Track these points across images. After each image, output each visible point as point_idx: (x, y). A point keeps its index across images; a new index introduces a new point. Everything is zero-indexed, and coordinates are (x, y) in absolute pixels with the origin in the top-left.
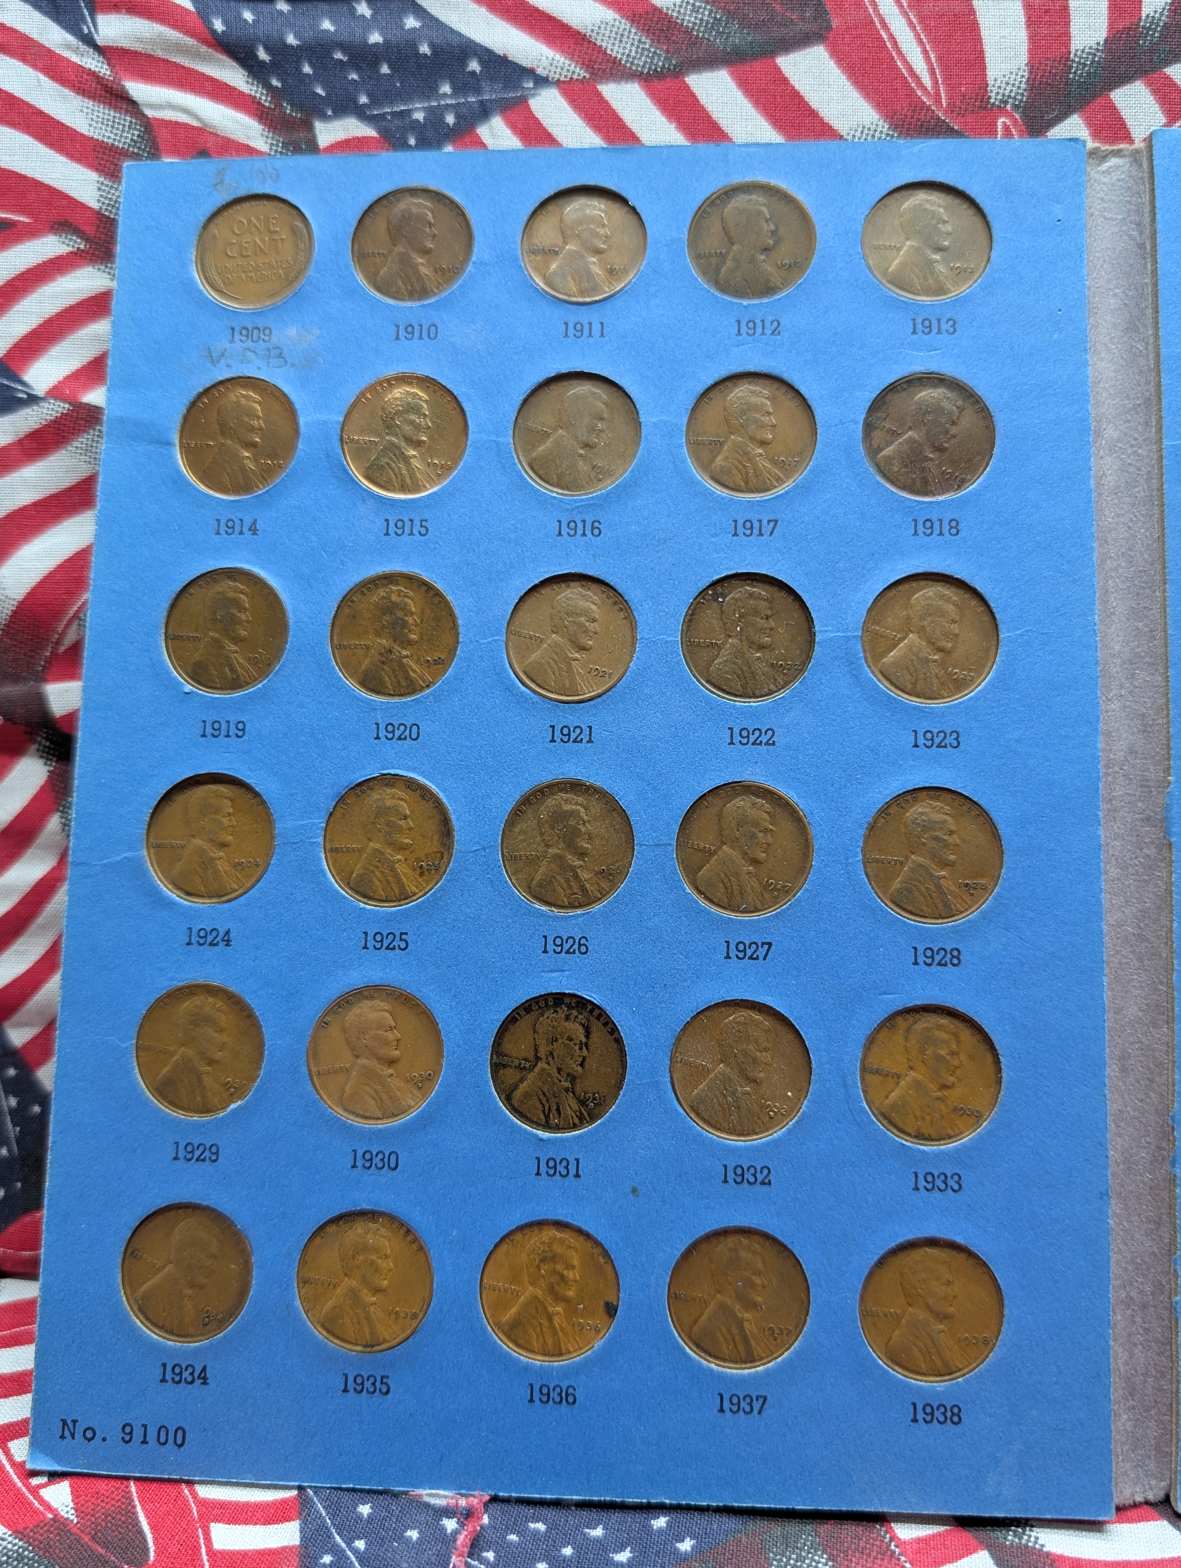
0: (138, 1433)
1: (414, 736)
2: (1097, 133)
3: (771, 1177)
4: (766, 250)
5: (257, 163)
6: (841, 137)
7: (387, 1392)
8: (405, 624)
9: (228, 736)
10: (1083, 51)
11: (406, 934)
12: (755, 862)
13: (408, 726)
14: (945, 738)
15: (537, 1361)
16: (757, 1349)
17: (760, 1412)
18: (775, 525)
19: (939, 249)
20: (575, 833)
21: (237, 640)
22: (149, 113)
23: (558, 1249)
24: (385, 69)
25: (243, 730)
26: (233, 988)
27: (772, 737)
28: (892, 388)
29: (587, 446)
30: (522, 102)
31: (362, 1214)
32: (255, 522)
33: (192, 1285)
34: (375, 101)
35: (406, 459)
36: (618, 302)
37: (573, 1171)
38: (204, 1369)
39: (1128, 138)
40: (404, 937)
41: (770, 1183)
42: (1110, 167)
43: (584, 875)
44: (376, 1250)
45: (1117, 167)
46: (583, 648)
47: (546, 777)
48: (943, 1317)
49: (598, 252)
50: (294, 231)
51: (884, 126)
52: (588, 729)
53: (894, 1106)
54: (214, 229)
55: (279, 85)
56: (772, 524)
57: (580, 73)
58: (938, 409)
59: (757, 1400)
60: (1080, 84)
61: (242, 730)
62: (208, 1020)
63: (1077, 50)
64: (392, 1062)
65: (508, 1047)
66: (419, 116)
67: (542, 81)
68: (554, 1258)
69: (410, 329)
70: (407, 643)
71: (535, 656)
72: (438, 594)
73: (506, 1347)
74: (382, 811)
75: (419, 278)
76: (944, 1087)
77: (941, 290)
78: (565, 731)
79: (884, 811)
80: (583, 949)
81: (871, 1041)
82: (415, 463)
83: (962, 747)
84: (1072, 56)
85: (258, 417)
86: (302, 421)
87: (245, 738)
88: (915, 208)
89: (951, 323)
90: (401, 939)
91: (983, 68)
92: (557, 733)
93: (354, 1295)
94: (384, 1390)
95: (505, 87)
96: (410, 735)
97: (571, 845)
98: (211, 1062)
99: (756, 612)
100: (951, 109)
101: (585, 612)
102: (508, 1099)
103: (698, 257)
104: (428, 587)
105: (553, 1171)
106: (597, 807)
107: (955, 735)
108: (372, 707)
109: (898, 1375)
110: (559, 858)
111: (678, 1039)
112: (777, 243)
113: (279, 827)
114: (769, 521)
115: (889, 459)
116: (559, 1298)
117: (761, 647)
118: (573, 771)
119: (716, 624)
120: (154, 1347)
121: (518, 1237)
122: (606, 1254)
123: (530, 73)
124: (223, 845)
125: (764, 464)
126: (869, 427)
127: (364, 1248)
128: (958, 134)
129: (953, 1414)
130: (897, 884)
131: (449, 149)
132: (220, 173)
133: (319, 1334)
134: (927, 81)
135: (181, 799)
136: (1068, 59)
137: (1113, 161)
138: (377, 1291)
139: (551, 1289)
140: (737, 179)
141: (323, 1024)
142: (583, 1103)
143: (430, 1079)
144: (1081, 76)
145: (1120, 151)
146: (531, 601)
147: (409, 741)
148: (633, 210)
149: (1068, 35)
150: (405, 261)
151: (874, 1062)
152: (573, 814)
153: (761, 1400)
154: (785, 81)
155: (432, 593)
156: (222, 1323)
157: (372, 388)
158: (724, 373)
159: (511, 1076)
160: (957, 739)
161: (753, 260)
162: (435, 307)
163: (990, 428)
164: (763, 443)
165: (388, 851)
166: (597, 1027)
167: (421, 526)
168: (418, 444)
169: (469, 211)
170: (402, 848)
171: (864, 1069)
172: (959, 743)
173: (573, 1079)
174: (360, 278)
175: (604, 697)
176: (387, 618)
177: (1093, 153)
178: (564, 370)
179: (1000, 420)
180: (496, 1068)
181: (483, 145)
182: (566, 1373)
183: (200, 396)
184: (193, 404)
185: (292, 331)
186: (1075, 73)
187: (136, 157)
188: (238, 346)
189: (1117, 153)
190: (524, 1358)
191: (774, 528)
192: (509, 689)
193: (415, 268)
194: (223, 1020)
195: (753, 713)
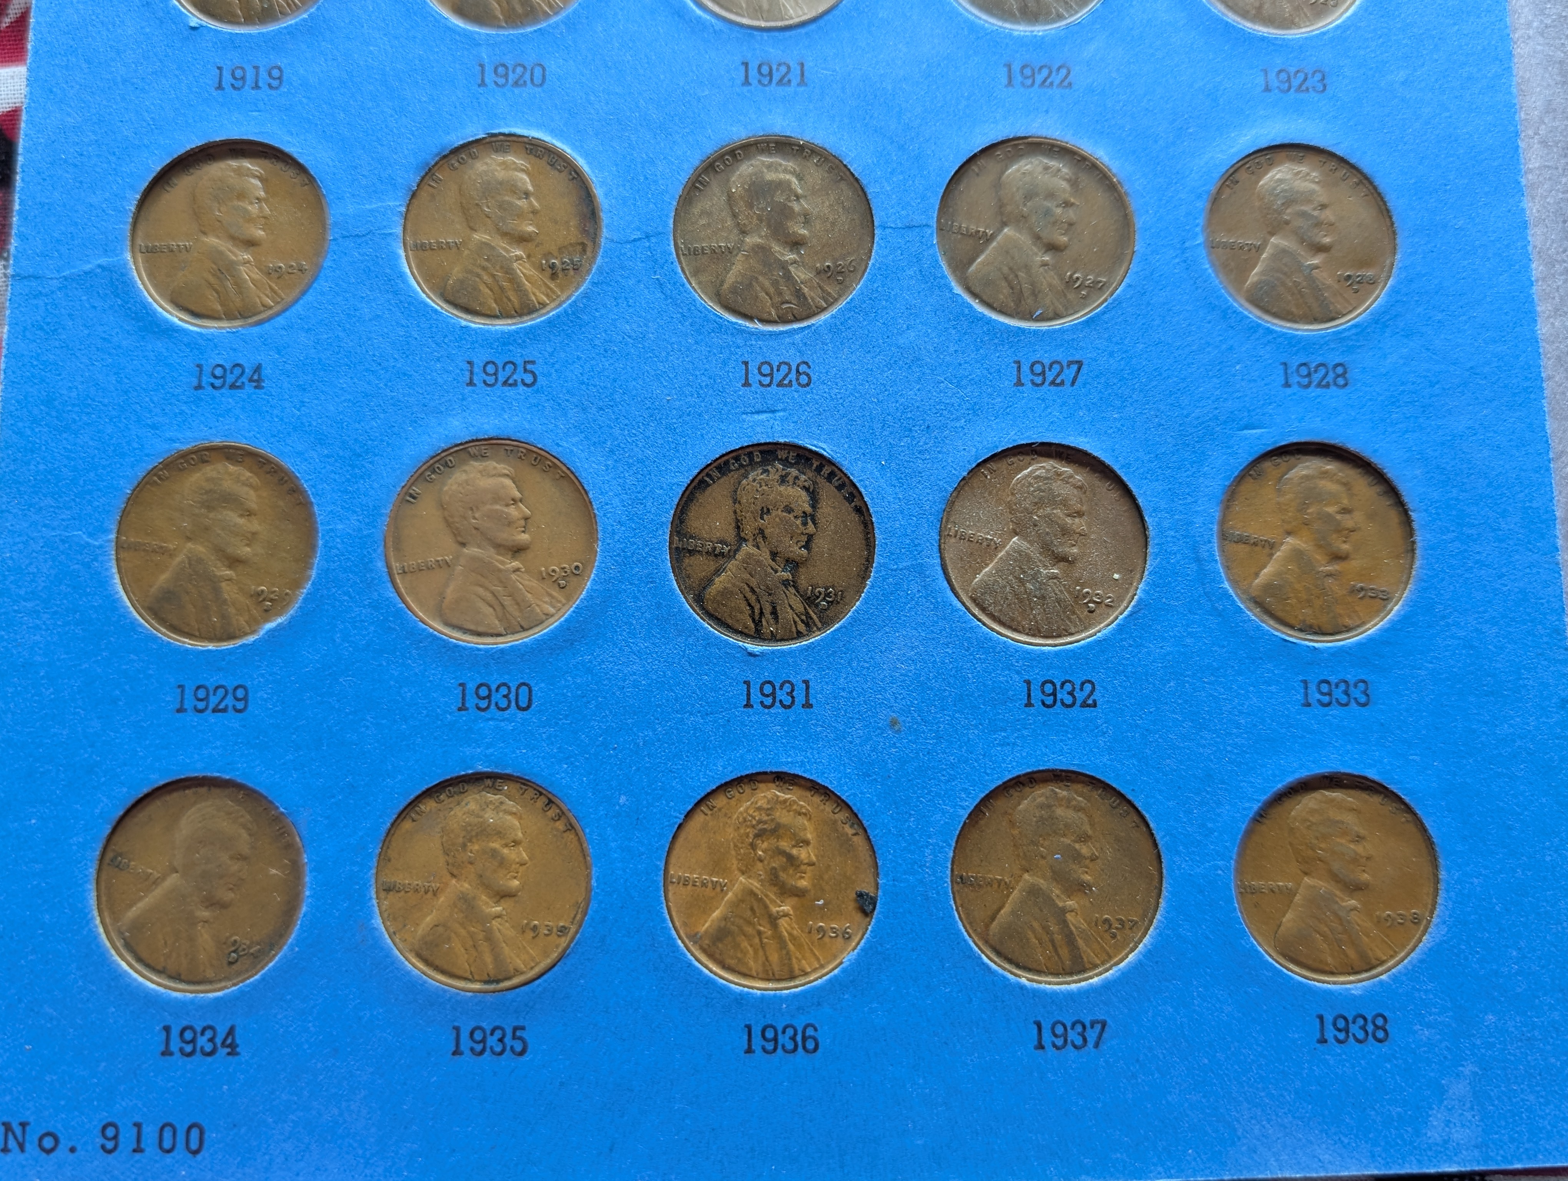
0: (127, 1136)
1: (537, 81)
3: (1097, 695)
7: (522, 1053)
9: (257, 87)
11: (533, 362)
12: (1052, 248)
13: (529, 68)
14: (1305, 79)
15: (757, 988)
16: (1088, 953)
17: (1097, 1045)
20: (785, 212)
23: (783, 817)
25: (280, 78)
26: (265, 449)
27: (1066, 77)
31: (476, 779)
33: (211, 903)
37: (800, 698)
38: (231, 1031)
40: (529, 367)
41: (1095, 705)
43: (800, 274)
44: (499, 833)
47: (739, 133)
48: (1355, 888)
52: (799, 68)
53: (1268, 588)
59: (1092, 1027)
61: (277, 78)
62: (230, 500)
64: (517, 550)
65: (695, 523)
68: (776, 831)
73: (710, 969)
74: (491, 189)
76: (1338, 557)
78: (765, 70)
79: (1231, 177)
80: (804, 379)
81: (1231, 494)
83: (1330, 91)
87: (284, 89)
90: (525, 371)
92: (753, 73)
93: (467, 903)
94: (518, 1047)
96: (532, 80)
97: (779, 231)
98: (234, 562)
102: (699, 600)
105: (771, 699)
106: (816, 174)
107: (1318, 76)
108: (472, 41)
109: (1296, 975)
110: (761, 251)
111: (951, 504)
113: (334, 213)
116: (786, 891)
118: (779, 125)
120: (150, 1000)
121: (720, 801)
122: (855, 818)
124: (250, 244)
127: (482, 832)
129: (1377, 1027)
130: (1255, 275)
133: (413, 967)
135: (184, 183)
138: (503, 895)
139: (774, 879)
141: (409, 497)
142: (810, 600)
143: (578, 573)
147: (530, 88)
151: (1238, 529)
152: (781, 185)
153: (1098, 1027)
156: (258, 958)
159: (699, 566)
160: (1322, 81)
165: (501, 245)
166: (827, 491)
170: (522, 239)
171: (1224, 536)
172: (1325, 85)
173: (794, 564)
175: (821, 22)
180: (679, 554)
182: (801, 1002)
190: (735, 984)
192: (679, 13)
194: (251, 498)
195: (1038, 44)
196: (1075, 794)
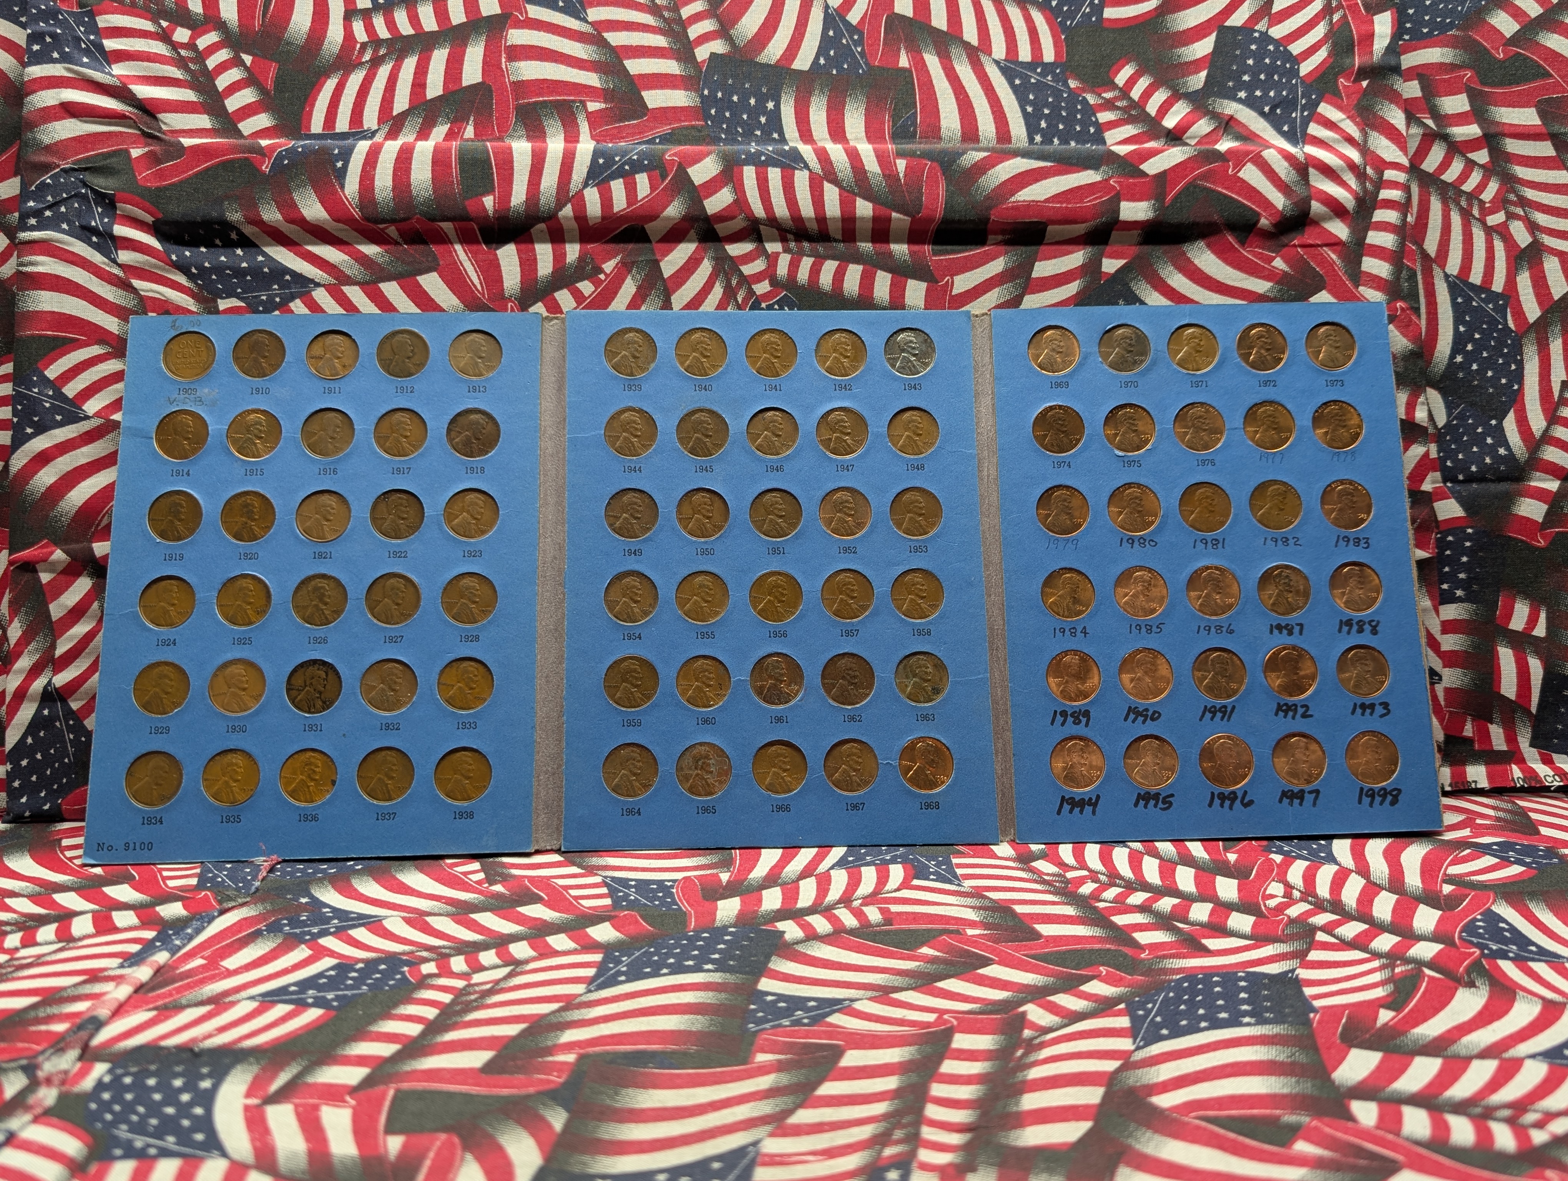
0: (132, 846)
1: (256, 558)
2: (548, 310)
3: (400, 727)
4: (409, 358)
5: (191, 318)
6: (443, 310)
8: (253, 512)
9: (176, 560)
10: (543, 276)
11: (251, 638)
12: (397, 604)
13: (253, 554)
14: (476, 553)
15: (303, 805)
16: (393, 795)
17: (393, 819)
18: (410, 469)
19: (480, 358)
20: (323, 595)
21: (180, 520)
22: (142, 293)
23: (312, 760)
24: (249, 278)
26: (177, 662)
27: (406, 554)
28: (459, 414)
29: (332, 438)
30: (309, 292)
31: (231, 750)
32: (188, 471)
33: (157, 784)
34: (244, 292)
35: (255, 444)
36: (346, 379)
37: (319, 729)
38: (161, 818)
39: (561, 312)
41: (399, 729)
42: (554, 324)
43: (326, 612)
44: (236, 764)
45: (556, 324)
46: (328, 520)
47: (311, 573)
48: (468, 778)
49: (338, 358)
50: (207, 347)
51: (461, 306)
52: (330, 553)
53: (450, 697)
54: (171, 346)
55: (201, 284)
56: (408, 469)
57: (334, 281)
58: (478, 423)
59: (392, 814)
60: (541, 290)
61: (182, 557)
62: (166, 676)
63: (540, 276)
64: (244, 689)
65: (293, 681)
66: (264, 298)
67: (318, 285)
68: (311, 764)
69: (258, 390)
70: (254, 520)
71: (308, 524)
72: (267, 499)
73: (291, 800)
74: (241, 589)
75: (262, 368)
76: (471, 689)
77: (481, 375)
78: (320, 554)
79: (450, 582)
80: (326, 642)
81: (442, 672)
82: (259, 446)
83: (483, 557)
84: (538, 278)
85: (190, 427)
86: (210, 428)
87: (183, 560)
88: (472, 340)
89: (484, 388)
90: (249, 640)
91: (502, 282)
92: (317, 555)
93: (226, 782)
94: (239, 821)
95: (302, 287)
96: (254, 557)
97: (321, 599)
98: (167, 693)
99: (401, 505)
100: (489, 299)
101: (330, 506)
102: (293, 703)
103: (380, 360)
104: (263, 496)
105: (311, 729)
106: (332, 584)
107: (480, 552)
109: (449, 801)
110: (316, 606)
111: (364, 675)
112: (414, 354)
113: (197, 596)
115: (457, 443)
116: (312, 780)
117: (403, 519)
118: (323, 571)
119: (385, 510)
120: (140, 810)
121: (296, 756)
122: (332, 760)
123: (312, 281)
124: (173, 605)
125: (406, 445)
126: (449, 430)
127: (232, 764)
128: (493, 310)
129: (471, 815)
130: (455, 611)
131: (277, 313)
132: (174, 321)
133: (211, 800)
134: (479, 287)
135: (155, 587)
136: (536, 279)
137: (555, 321)
138: (236, 781)
139: (309, 776)
140: (397, 328)
141: (215, 675)
142: (324, 702)
143: (261, 696)
144: (542, 286)
146: (307, 501)
147: (253, 560)
148: (354, 341)
149: (536, 269)
150: (256, 360)
151: (443, 680)
152: (323, 588)
153: (394, 815)
154: (421, 286)
156: (169, 799)
157: (240, 415)
158: (390, 408)
159: (294, 693)
161: (404, 362)
162: (269, 380)
163: (498, 431)
164: (406, 437)
165: (244, 605)
166: (330, 672)
167: (261, 472)
168: (260, 438)
169: (284, 340)
170: (250, 603)
171: (439, 683)
172: (482, 555)
173: (320, 693)
174: (236, 368)
175: (336, 540)
176: (245, 510)
177: (547, 318)
178: (323, 407)
179: (502, 427)
180: (288, 690)
181: (292, 312)
182: (314, 809)
183: (165, 418)
184: (162, 421)
185: (206, 390)
186: (540, 285)
187: (136, 313)
188: (182, 396)
189: (557, 318)
190: (297, 804)
191: (409, 471)
192: (297, 537)
193: (260, 363)
194: (172, 676)
196: (393, 753)
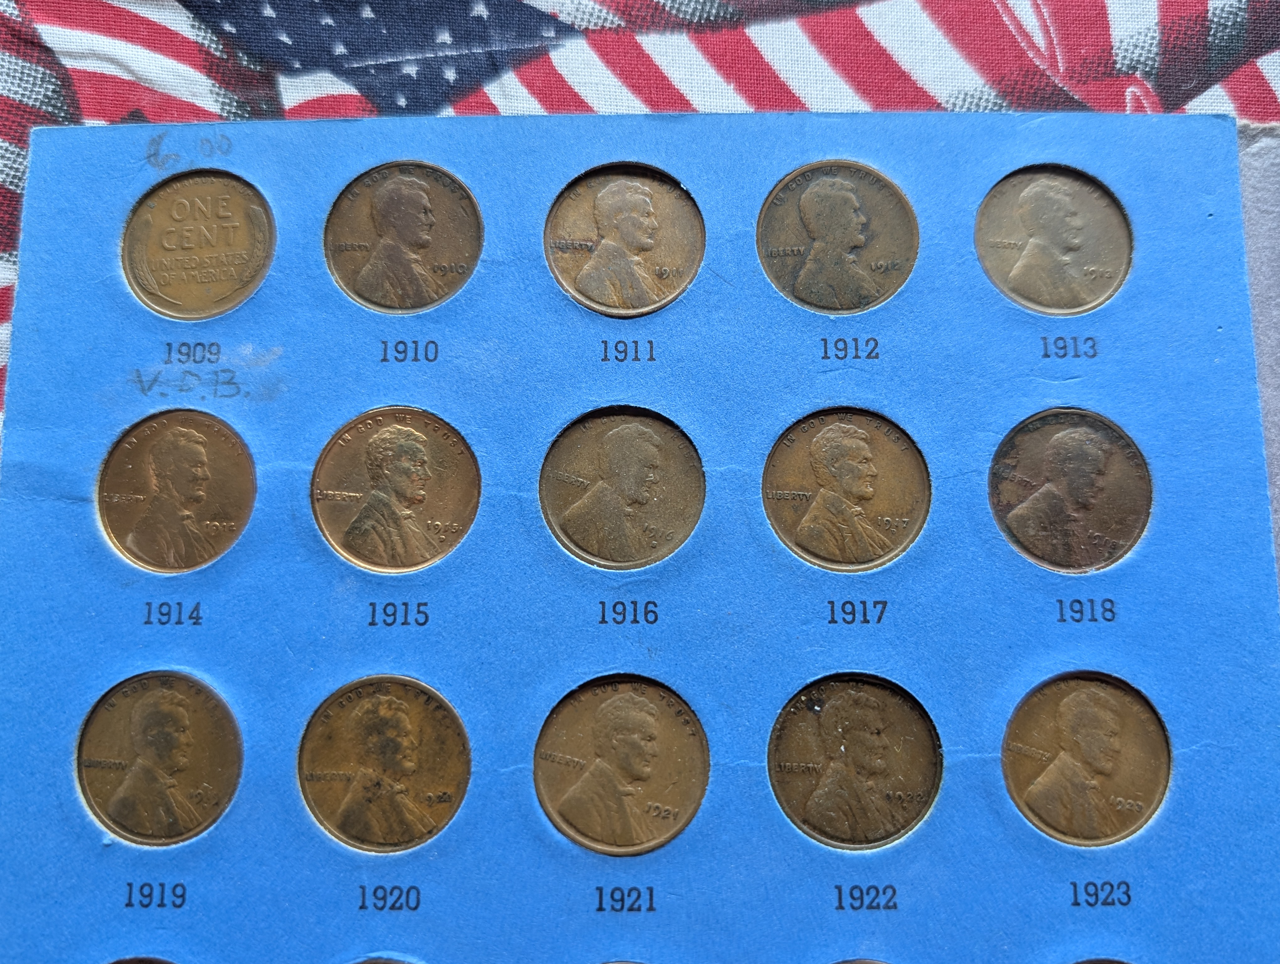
1: (413, 904)
2: (1244, 109)
4: (855, 248)
5: (203, 129)
6: (939, 106)
8: (397, 748)
9: (162, 905)
10: (1222, 10)
13: (405, 890)
14: (1111, 892)
18: (884, 608)
19: (1069, 249)
21: (174, 771)
22: (68, 63)
24: (367, 13)
25: (183, 896)
27: (892, 898)
28: (1022, 429)
29: (635, 502)
30: (542, 53)
32: (197, 608)
34: (355, 52)
35: (396, 520)
36: (670, 316)
42: (1262, 149)
45: (1269, 150)
46: (637, 778)
49: (642, 249)
50: (250, 218)
51: (990, 94)
52: (648, 892)
54: (146, 214)
55: (234, 30)
56: (879, 607)
57: (614, 20)
58: (1082, 456)
60: (1221, 50)
61: (181, 897)
63: (1216, 9)
66: (411, 70)
67: (566, 30)
69: (401, 348)
70: (401, 774)
71: (573, 790)
72: (441, 706)
75: (413, 279)
77: (1075, 302)
78: (617, 896)
82: (411, 527)
83: (1134, 902)
84: (1210, 15)
85: (203, 464)
86: (259, 469)
87: (186, 907)
88: (1040, 197)
89: (1090, 343)
91: (1106, 27)
92: (607, 899)
95: (520, 37)
96: (407, 902)
99: (864, 725)
100: (1070, 74)
101: (638, 728)
103: (769, 257)
104: (430, 697)
107: (1123, 888)
108: (354, 863)
112: (871, 238)
114: (876, 603)
115: (1023, 520)
117: (872, 774)
119: (813, 741)
123: (551, 19)
125: (865, 527)
126: (996, 479)
128: (1080, 106)
131: (448, 112)
132: (156, 142)
134: (1039, 39)
136: (1205, 19)
137: (1265, 142)
140: (817, 158)
144: (1222, 38)
145: (1272, 129)
146: (567, 711)
147: (405, 912)
148: (687, 195)
150: (393, 255)
154: (868, 36)
155: (433, 705)
157: (351, 426)
158: (808, 408)
160: (1126, 893)
161: (840, 261)
162: (435, 319)
163: (1146, 479)
164: (862, 499)
167: (419, 612)
168: (411, 502)
169: (476, 193)
172: (1129, 897)
174: (335, 280)
175: (668, 848)
176: (374, 739)
177: (1241, 132)
178: (604, 404)
179: (1156, 466)
181: (493, 109)
183: (127, 434)
184: (117, 444)
185: (247, 350)
186: (1214, 35)
187: (50, 119)
188: (176, 368)
189: (1269, 132)
191: (882, 613)
192: (540, 838)
193: (406, 266)
195: (866, 864)
